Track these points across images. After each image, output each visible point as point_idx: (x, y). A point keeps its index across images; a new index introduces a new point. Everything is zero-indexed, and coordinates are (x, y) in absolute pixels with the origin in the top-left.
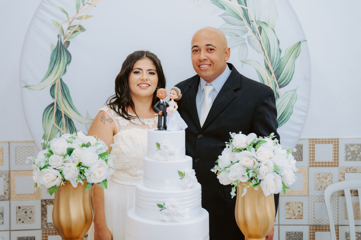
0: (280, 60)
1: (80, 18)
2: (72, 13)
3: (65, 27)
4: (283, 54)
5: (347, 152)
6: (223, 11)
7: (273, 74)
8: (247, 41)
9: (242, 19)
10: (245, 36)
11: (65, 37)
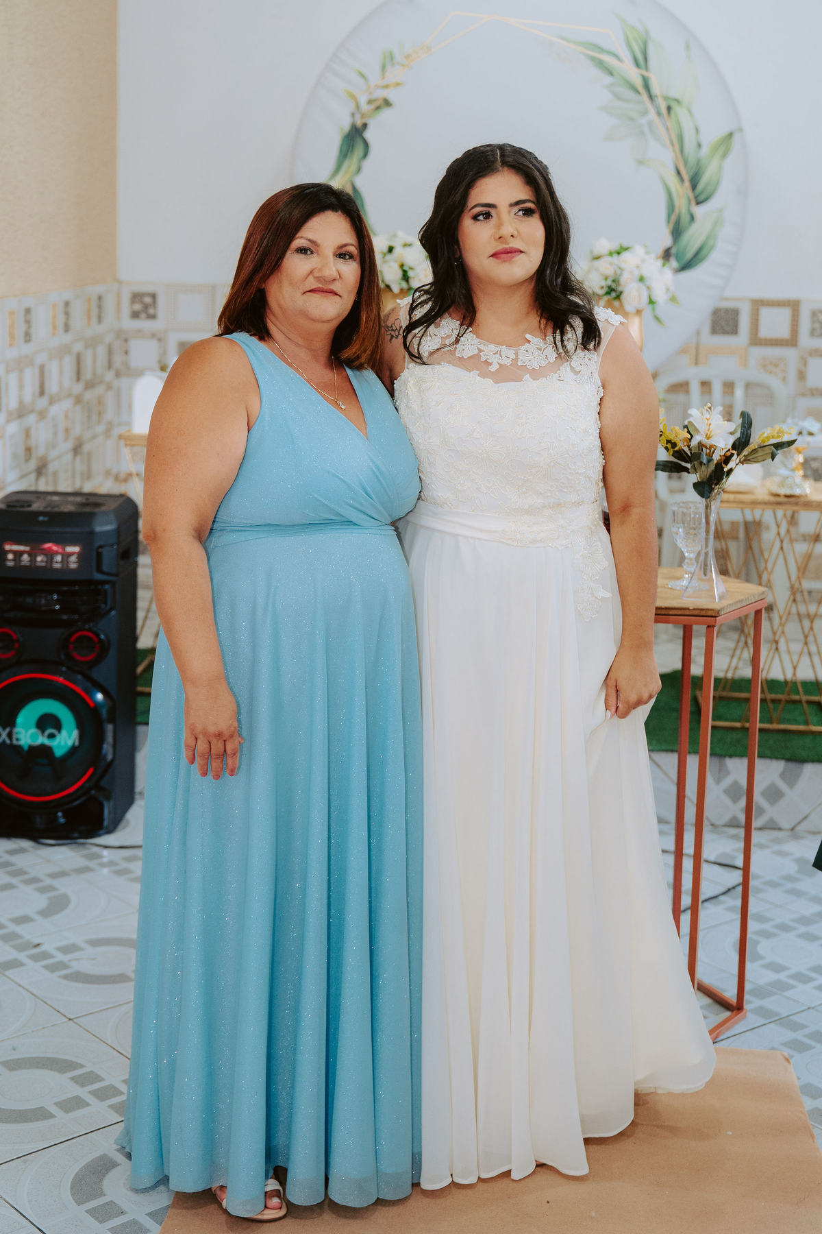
0: (698, 162)
1: (387, 87)
2: (375, 79)
3: (363, 100)
4: (705, 151)
5: (813, 322)
6: (608, 80)
7: (687, 184)
8: (646, 129)
9: (638, 92)
10: (644, 121)
11: (363, 116)
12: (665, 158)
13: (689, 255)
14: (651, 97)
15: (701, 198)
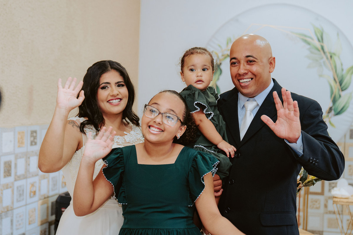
0: (342, 76)
1: (228, 50)
3: (220, 55)
4: (344, 72)
6: (308, 47)
7: (338, 84)
8: (322, 64)
9: (319, 50)
10: (321, 61)
11: (220, 60)
12: (329, 74)
13: (339, 109)
14: (324, 53)
15: (344, 89)
